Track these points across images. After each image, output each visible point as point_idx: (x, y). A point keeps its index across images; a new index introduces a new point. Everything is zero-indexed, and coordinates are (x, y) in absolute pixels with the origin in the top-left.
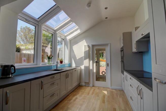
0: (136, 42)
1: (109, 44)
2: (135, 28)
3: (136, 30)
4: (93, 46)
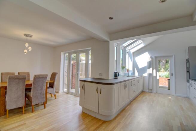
1: (173, 56)
4: (156, 57)
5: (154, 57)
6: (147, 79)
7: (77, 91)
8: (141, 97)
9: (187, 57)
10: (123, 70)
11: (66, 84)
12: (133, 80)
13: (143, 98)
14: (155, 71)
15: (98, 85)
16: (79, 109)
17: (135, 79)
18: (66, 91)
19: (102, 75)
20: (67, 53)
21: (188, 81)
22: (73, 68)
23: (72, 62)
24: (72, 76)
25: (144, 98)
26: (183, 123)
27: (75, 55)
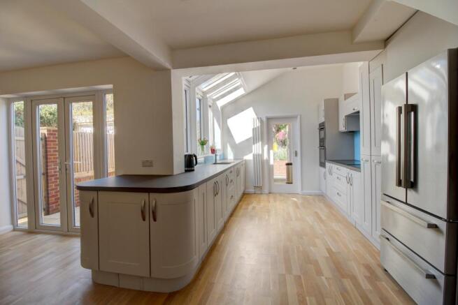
0: (346, 116)
1: (299, 117)
2: (345, 95)
3: (345, 99)
4: (268, 119)
5: (265, 120)
6: (251, 166)
7: (67, 218)
8: (244, 207)
9: (322, 120)
10: (203, 149)
11: (22, 202)
12: (229, 171)
13: (247, 209)
14: (266, 147)
15: (144, 196)
16: (81, 277)
17: (232, 169)
18: (26, 226)
19: (152, 166)
20: (18, 99)
21: (322, 165)
22: (46, 148)
23: (43, 131)
24: (46, 174)
25: (250, 207)
26: (331, 249)
27: (54, 107)
